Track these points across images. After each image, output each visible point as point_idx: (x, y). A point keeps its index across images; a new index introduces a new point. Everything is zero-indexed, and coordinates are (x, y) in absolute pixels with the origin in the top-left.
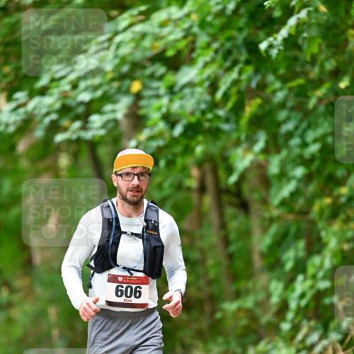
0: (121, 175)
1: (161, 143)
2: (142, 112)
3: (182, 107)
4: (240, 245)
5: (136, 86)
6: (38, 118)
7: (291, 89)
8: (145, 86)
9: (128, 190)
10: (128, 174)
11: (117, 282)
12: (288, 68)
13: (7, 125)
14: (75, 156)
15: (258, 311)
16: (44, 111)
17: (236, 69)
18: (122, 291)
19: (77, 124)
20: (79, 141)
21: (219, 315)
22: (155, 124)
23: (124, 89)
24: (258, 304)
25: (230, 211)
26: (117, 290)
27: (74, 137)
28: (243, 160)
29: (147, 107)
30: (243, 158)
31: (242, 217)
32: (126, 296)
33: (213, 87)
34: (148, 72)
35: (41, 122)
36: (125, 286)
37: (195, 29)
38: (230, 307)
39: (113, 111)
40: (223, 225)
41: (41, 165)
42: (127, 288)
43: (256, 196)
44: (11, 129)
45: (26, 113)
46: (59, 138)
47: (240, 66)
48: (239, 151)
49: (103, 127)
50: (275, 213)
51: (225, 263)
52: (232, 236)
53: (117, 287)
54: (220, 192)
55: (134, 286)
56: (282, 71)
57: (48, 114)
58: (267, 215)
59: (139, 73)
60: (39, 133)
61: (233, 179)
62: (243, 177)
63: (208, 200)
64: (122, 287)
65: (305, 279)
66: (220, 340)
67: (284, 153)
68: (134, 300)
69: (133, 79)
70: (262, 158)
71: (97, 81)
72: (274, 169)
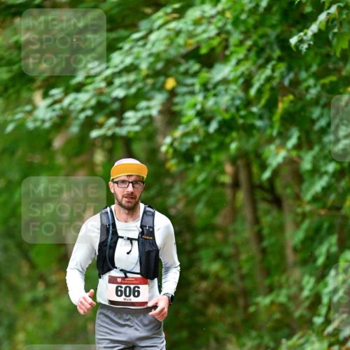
0: (117, 183)
9: (123, 197)
10: (123, 182)
11: (117, 283)
18: (121, 291)
26: (117, 291)
32: (126, 296)
36: (124, 286)
42: (126, 288)
53: (117, 288)
55: (132, 286)
56: (314, 68)
64: (121, 287)
68: (133, 299)
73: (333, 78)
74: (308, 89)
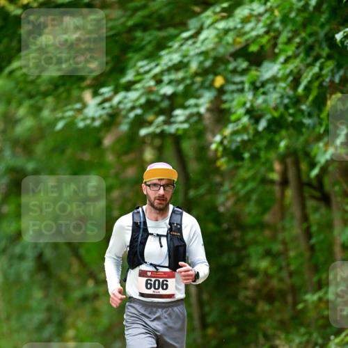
0: (149, 185)
2: (225, 106)
3: (265, 101)
4: (322, 237)
5: (219, 81)
6: (123, 113)
8: (227, 81)
9: (155, 199)
10: (155, 185)
11: (147, 276)
13: (93, 119)
14: (160, 150)
16: (129, 105)
17: (318, 64)
18: (151, 284)
19: (161, 118)
20: (162, 134)
21: (300, 306)
22: (239, 119)
23: (207, 84)
25: (311, 204)
26: (147, 283)
27: (158, 130)
28: (325, 154)
30: (325, 151)
31: (323, 210)
32: (155, 288)
33: (296, 82)
34: (231, 67)
35: (126, 116)
36: (153, 279)
37: (277, 25)
38: (312, 298)
40: (305, 218)
41: (126, 159)
42: (155, 282)
43: (337, 188)
44: (97, 123)
45: (111, 107)
46: (143, 132)
47: (322, 60)
48: (321, 144)
49: (186, 121)
51: (307, 254)
52: (314, 229)
53: (147, 280)
54: (302, 185)
55: (161, 280)
57: (133, 108)
59: (221, 68)
60: (124, 127)
61: (315, 172)
62: (324, 170)
63: (290, 193)
64: (151, 280)
66: (303, 330)
68: (162, 291)
69: (216, 74)
71: (180, 75)
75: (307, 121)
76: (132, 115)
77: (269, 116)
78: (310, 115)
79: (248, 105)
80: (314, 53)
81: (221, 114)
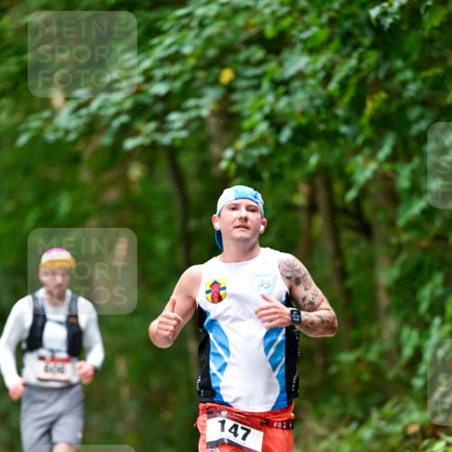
1: (264, 151)
2: (235, 109)
3: (289, 104)
4: (360, 278)
5: (227, 76)
6: (104, 122)
7: (425, 80)
8: (238, 76)
12: (422, 53)
13: (67, 132)
14: (150, 165)
15: (384, 364)
16: (111, 111)
17: (355, 55)
19: (152, 126)
20: (154, 146)
21: (333, 369)
23: (211, 79)
24: (384, 355)
25: (347, 235)
27: (148, 141)
28: (364, 170)
29: (241, 102)
30: (364, 168)
31: (363, 244)
33: (328, 78)
34: (242, 56)
37: (303, 3)
38: (347, 357)
39: (197, 107)
40: (339, 253)
41: (108, 176)
43: (381, 216)
44: (72, 137)
45: (89, 114)
46: (130, 144)
47: (361, 50)
48: (360, 159)
49: (185, 127)
50: (405, 237)
52: (351, 266)
54: (335, 211)
56: (415, 57)
57: (117, 114)
58: (394, 240)
59: (230, 59)
60: (106, 140)
61: (352, 195)
62: (364, 192)
63: (319, 222)
65: (443, 323)
66: (336, 400)
67: (416, 161)
69: (223, 67)
70: (387, 167)
71: (176, 68)
72: (404, 182)
73: (438, 70)
74: (404, 84)
75: (344, 129)
76: (116, 124)
77: (293, 124)
78: (347, 122)
79: (267, 110)
80: (353, 41)
81: (230, 120)
